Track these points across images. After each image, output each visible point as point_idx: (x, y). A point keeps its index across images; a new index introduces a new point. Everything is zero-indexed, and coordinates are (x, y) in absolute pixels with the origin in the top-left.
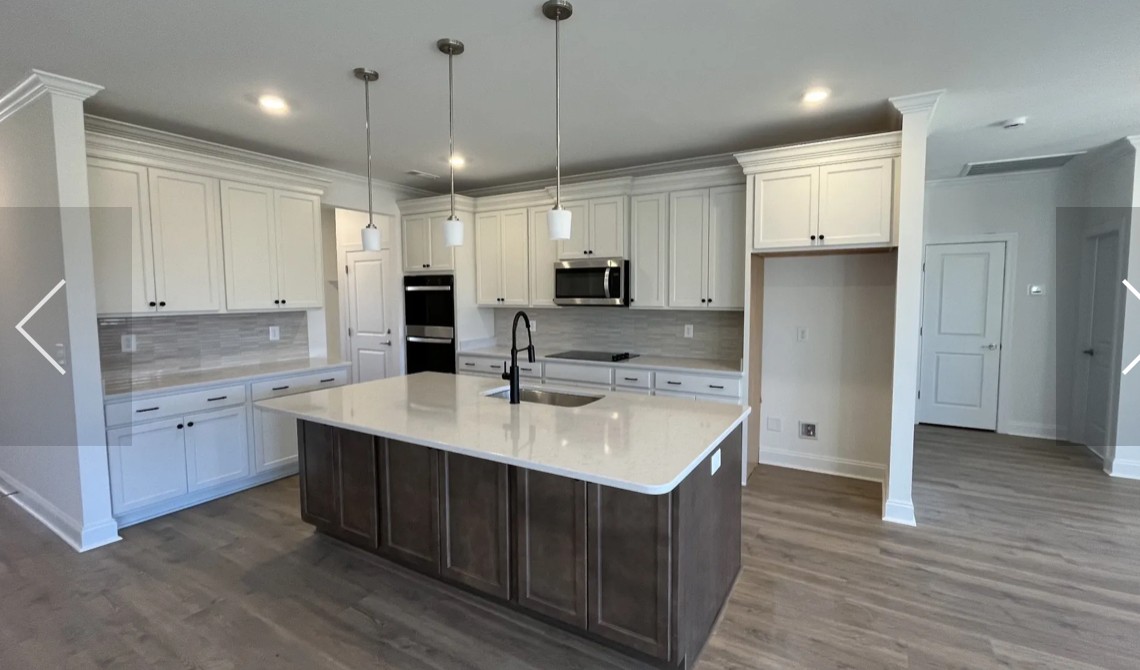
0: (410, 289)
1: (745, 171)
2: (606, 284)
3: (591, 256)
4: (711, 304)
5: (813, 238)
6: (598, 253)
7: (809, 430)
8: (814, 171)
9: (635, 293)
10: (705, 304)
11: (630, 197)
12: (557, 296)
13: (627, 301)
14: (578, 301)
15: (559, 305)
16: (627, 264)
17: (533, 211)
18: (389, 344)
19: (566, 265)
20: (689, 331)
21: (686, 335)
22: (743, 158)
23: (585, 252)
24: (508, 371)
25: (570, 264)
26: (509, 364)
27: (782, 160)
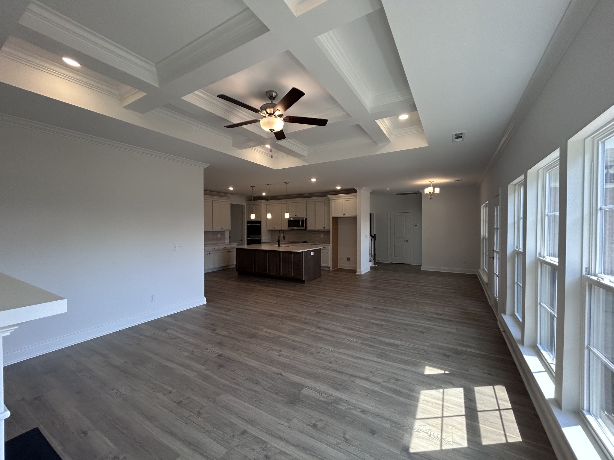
0: (248, 225)
1: (330, 199)
2: (301, 223)
3: (297, 217)
4: (325, 229)
5: (343, 214)
6: (299, 216)
7: (349, 259)
8: (343, 200)
9: (308, 226)
10: (324, 229)
11: (306, 202)
12: (289, 227)
13: (306, 228)
14: (296, 228)
15: (289, 229)
16: (306, 219)
17: (282, 204)
18: (242, 240)
19: (292, 219)
20: (322, 236)
21: (321, 237)
22: (329, 196)
23: (296, 216)
24: (278, 240)
25: (293, 219)
26: (278, 239)
27: (336, 197)
